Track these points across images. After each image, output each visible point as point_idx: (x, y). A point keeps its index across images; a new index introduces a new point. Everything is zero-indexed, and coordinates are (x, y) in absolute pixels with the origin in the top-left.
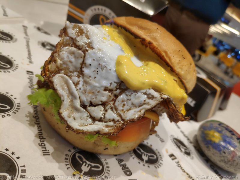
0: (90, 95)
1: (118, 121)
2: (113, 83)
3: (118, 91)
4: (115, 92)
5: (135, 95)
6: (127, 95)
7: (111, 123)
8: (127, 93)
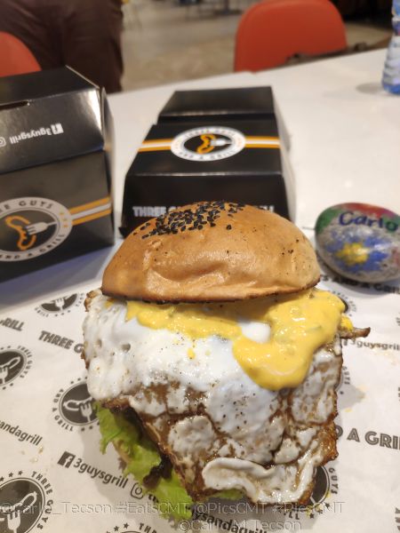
0: (262, 445)
1: (318, 432)
2: (272, 403)
3: (285, 403)
4: (283, 409)
5: (308, 385)
6: (298, 396)
7: (315, 444)
8: (297, 393)
